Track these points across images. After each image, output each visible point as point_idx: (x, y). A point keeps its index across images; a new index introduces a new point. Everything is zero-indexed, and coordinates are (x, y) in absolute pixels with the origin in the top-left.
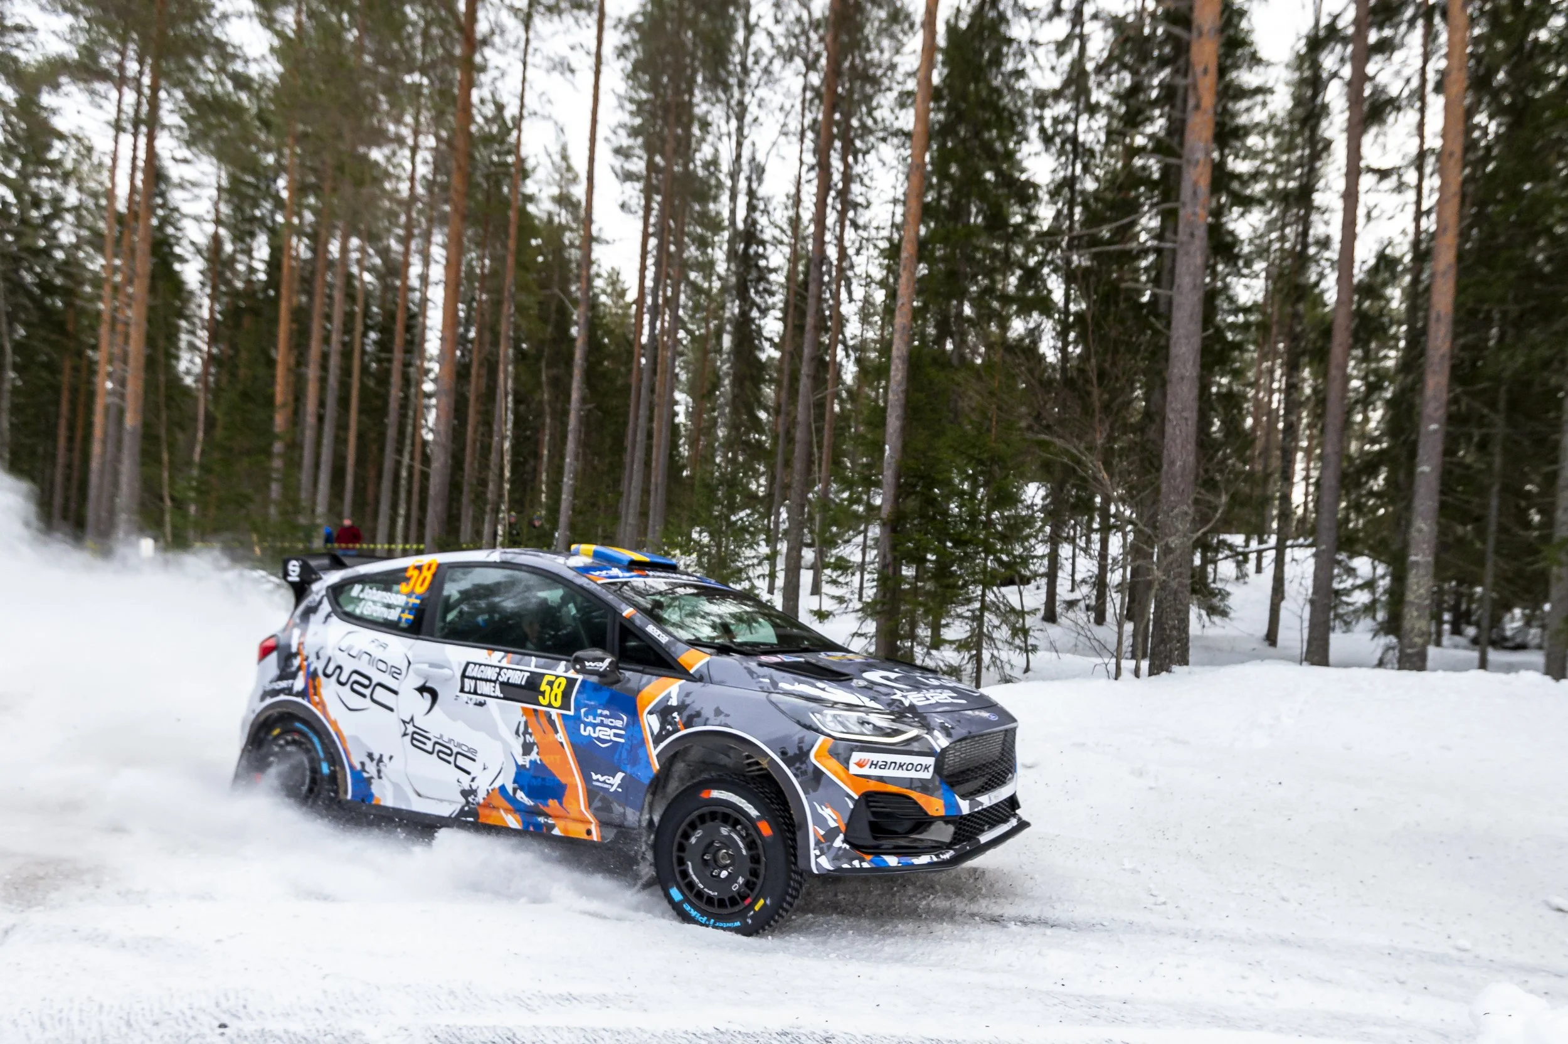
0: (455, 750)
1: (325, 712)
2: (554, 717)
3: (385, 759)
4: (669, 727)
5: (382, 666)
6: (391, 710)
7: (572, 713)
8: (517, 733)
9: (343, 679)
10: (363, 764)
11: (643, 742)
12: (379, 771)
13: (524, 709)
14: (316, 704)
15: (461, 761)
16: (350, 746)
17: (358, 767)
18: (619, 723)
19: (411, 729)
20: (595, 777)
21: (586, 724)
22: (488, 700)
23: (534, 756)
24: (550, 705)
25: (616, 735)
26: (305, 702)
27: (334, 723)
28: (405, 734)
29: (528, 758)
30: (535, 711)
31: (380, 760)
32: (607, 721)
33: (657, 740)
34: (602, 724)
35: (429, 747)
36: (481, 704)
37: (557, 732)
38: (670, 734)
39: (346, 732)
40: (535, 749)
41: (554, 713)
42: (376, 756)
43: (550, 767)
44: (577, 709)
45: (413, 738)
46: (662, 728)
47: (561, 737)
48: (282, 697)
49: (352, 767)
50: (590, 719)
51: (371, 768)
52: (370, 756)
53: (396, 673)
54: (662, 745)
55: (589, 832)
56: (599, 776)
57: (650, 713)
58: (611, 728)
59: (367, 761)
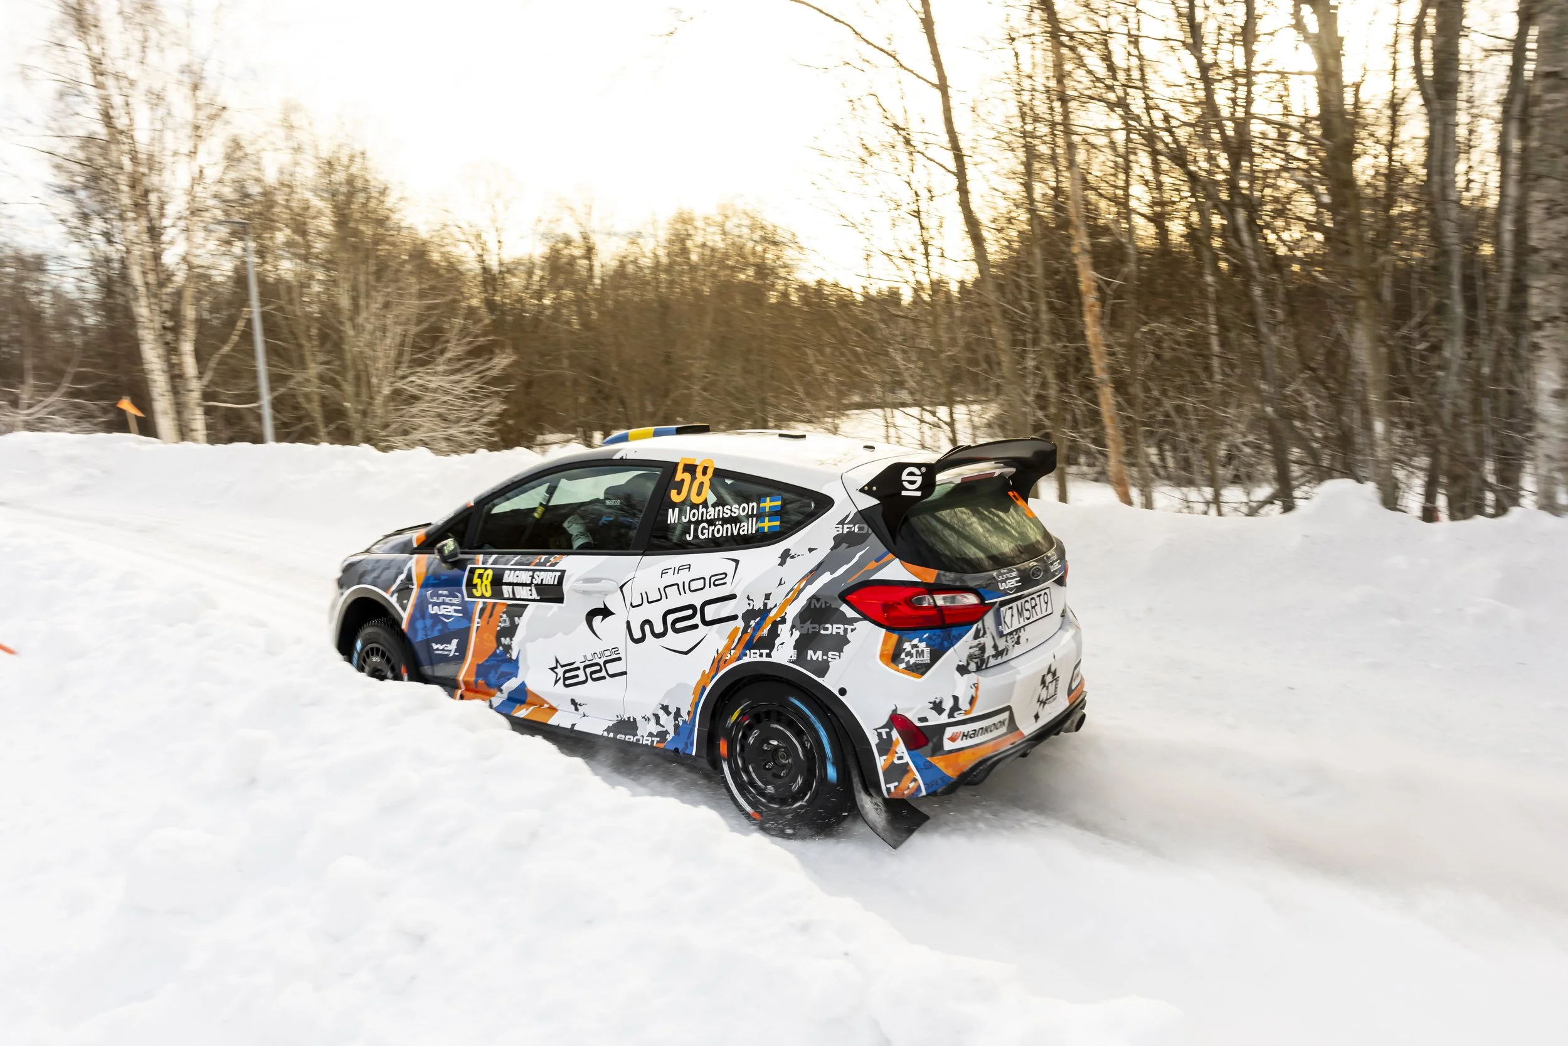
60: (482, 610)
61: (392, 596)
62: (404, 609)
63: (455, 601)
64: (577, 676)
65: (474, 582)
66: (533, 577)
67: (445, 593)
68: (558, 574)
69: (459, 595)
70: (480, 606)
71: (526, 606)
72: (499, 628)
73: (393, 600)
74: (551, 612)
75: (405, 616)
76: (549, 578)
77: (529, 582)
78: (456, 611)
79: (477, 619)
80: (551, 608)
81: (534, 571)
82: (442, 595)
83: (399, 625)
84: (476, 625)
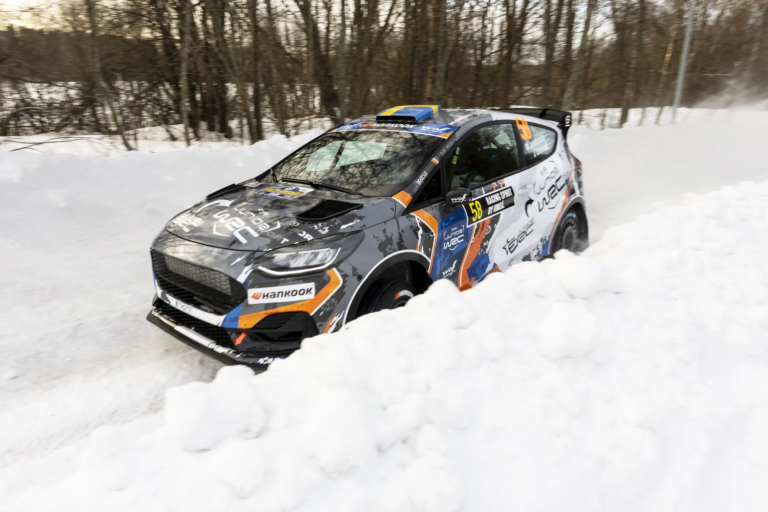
60: (477, 230)
61: (420, 251)
62: (429, 256)
63: (461, 231)
64: (514, 245)
65: (473, 213)
66: (500, 196)
67: (456, 228)
68: (510, 189)
69: (463, 226)
70: (476, 227)
71: (500, 214)
72: (484, 237)
73: (422, 253)
74: (511, 212)
75: (430, 261)
76: (507, 193)
77: (500, 199)
78: (460, 239)
79: (473, 238)
80: (510, 210)
81: (499, 192)
82: (453, 231)
83: (425, 269)
84: (472, 242)
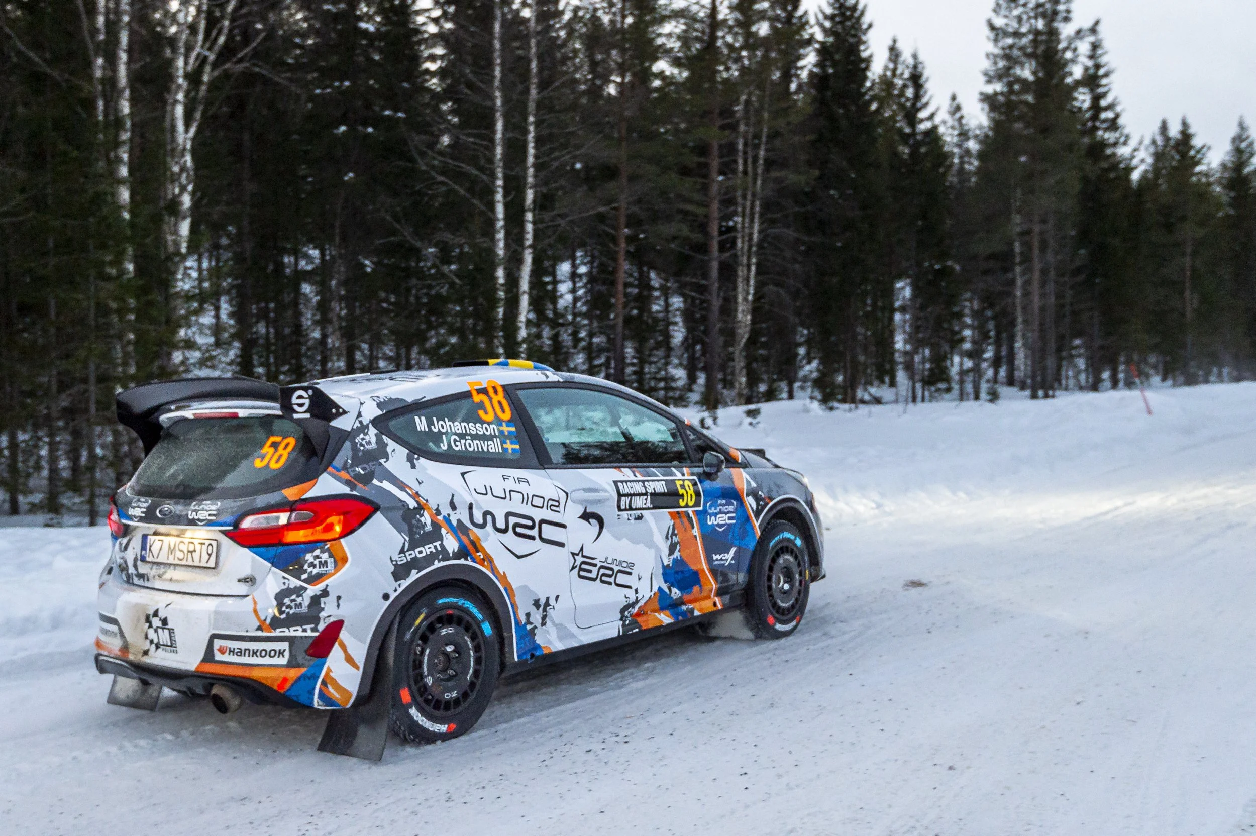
0: (616, 569)
1: (494, 569)
2: (691, 515)
3: (552, 602)
4: (761, 503)
5: (538, 502)
6: (562, 545)
7: (701, 509)
8: (667, 537)
9: (501, 524)
10: (528, 615)
11: (748, 519)
12: (544, 618)
13: (670, 513)
14: (482, 562)
15: (622, 579)
16: (518, 600)
17: (523, 620)
18: (731, 508)
19: (579, 559)
20: (715, 557)
21: (711, 515)
22: (643, 512)
23: (677, 554)
24: (687, 506)
25: (730, 518)
26: (470, 563)
27: (503, 578)
28: (573, 568)
29: (672, 557)
30: (678, 513)
31: (547, 604)
32: (723, 509)
33: (757, 514)
34: (721, 512)
35: (593, 575)
36: (640, 518)
37: (693, 528)
38: (763, 508)
39: (515, 585)
40: (678, 547)
41: (690, 510)
42: (543, 601)
43: (686, 560)
44: (705, 505)
45: (581, 569)
46: (758, 505)
47: (696, 531)
48: (437, 564)
49: (518, 622)
50: (713, 511)
51: (536, 618)
52: (537, 604)
53: (554, 505)
54: (761, 517)
55: (715, 604)
56: (719, 557)
57: (747, 495)
58: (726, 513)
59: (532, 610)
